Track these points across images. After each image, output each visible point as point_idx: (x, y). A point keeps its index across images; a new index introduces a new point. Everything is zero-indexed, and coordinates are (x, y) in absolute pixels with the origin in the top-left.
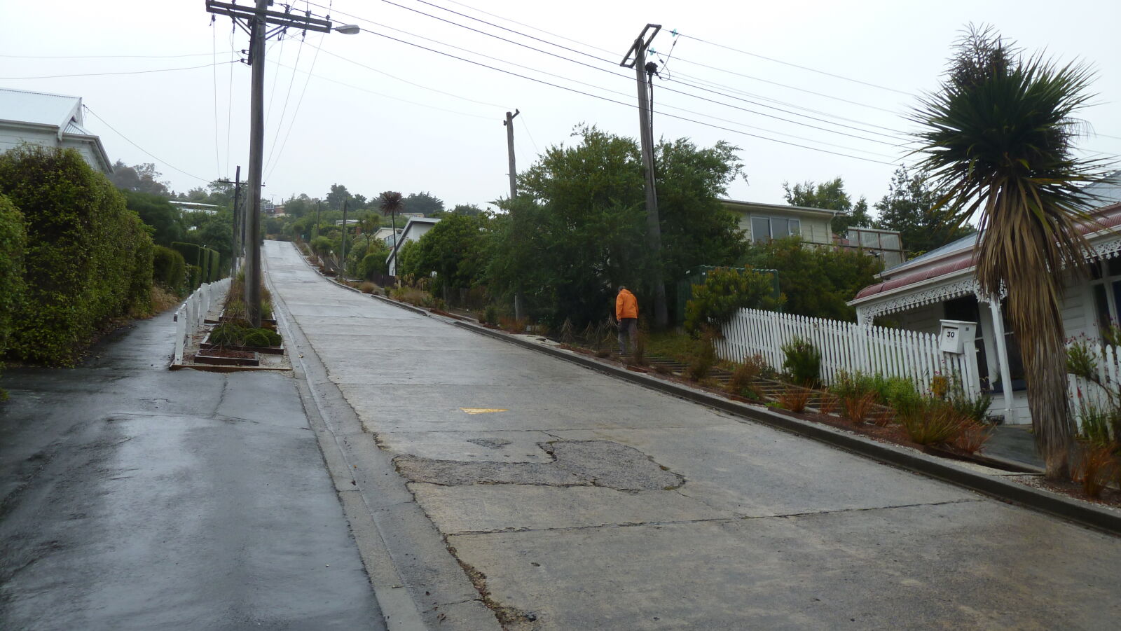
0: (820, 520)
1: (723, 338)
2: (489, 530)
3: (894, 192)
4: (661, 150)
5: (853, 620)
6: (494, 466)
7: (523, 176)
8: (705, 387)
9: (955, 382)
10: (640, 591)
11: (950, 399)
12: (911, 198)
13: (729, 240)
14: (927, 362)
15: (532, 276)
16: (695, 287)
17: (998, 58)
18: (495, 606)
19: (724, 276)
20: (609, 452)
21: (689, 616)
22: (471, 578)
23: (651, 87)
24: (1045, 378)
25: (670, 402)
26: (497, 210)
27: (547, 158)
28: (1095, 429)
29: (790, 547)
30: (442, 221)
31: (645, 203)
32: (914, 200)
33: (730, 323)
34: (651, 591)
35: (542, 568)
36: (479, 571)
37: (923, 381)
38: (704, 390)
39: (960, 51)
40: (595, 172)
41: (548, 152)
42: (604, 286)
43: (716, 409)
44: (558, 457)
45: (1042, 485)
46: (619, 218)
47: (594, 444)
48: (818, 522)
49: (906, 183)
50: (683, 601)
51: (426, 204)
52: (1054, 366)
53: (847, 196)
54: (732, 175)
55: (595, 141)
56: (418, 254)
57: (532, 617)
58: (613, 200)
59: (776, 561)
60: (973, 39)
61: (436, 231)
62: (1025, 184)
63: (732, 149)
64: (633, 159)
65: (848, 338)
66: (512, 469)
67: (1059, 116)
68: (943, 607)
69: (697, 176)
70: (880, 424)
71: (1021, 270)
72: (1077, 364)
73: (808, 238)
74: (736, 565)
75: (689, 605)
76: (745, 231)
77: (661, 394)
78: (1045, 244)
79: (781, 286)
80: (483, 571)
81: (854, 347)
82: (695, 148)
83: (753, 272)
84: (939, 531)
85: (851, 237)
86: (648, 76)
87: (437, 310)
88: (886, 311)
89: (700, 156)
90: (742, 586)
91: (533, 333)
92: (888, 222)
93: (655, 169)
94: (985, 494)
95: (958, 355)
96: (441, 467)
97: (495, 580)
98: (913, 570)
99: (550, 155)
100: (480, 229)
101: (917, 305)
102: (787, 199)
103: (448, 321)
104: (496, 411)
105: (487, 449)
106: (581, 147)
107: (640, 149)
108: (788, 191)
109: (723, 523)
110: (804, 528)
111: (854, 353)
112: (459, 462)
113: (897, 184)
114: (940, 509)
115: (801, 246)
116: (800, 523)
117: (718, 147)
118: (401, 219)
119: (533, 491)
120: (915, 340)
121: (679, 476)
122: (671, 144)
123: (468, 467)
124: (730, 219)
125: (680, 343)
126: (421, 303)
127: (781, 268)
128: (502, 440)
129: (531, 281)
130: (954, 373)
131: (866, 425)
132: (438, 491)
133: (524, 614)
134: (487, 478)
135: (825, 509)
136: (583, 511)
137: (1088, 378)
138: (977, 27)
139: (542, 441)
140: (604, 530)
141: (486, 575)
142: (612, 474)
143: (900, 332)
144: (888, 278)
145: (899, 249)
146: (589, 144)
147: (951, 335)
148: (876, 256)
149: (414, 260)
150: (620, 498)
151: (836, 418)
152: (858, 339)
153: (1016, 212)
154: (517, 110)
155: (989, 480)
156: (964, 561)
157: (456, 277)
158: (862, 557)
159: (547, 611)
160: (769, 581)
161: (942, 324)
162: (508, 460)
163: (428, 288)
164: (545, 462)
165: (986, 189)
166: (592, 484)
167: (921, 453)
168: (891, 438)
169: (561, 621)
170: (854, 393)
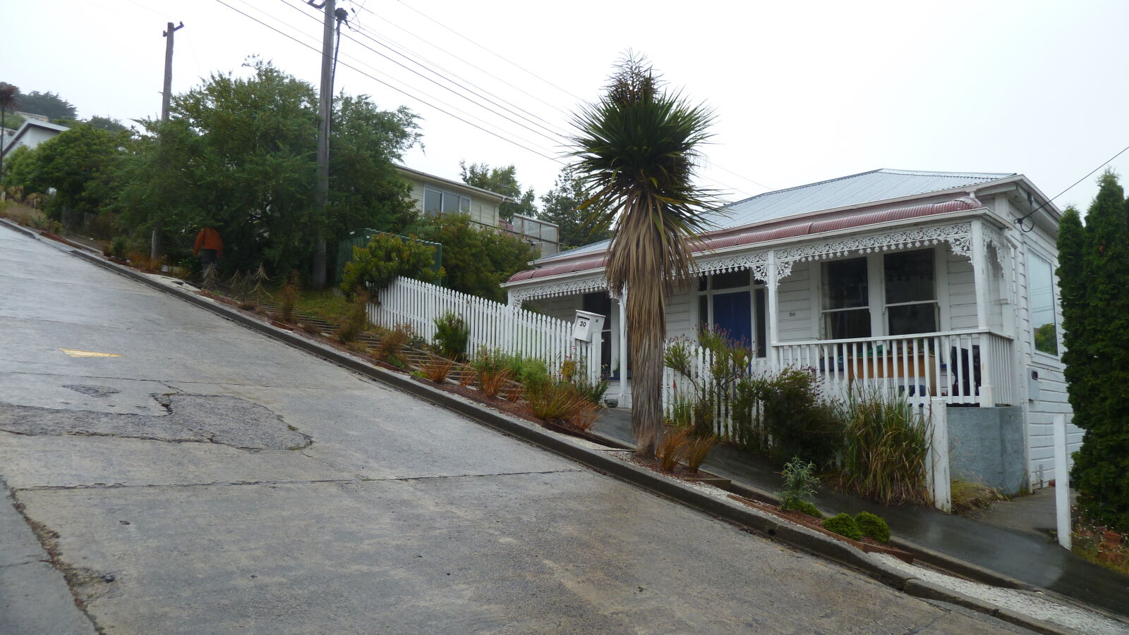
0: (438, 484)
1: (379, 304)
2: (71, 486)
3: (559, 188)
4: (340, 103)
5: (449, 574)
6: (93, 416)
7: (179, 98)
8: (352, 350)
9: (581, 366)
10: (242, 549)
11: (575, 382)
12: (573, 196)
13: (397, 207)
14: (561, 347)
15: (175, 212)
16: (356, 248)
17: (647, 86)
18: (66, 567)
19: (387, 242)
20: (234, 409)
21: (289, 574)
22: (40, 537)
23: (338, 34)
24: (646, 369)
25: (312, 363)
26: (142, 130)
27: (211, 84)
28: (682, 416)
29: (403, 508)
30: (70, 131)
31: (316, 154)
32: (575, 198)
33: (387, 290)
34: (254, 549)
35: (132, 528)
36: (52, 529)
37: (555, 363)
38: (351, 353)
39: (619, 72)
40: (265, 111)
41: (213, 78)
42: (261, 235)
43: (359, 374)
44: (174, 411)
45: (632, 459)
46: (285, 164)
47: (220, 399)
48: (435, 485)
49: (570, 182)
50: (287, 558)
51: (53, 107)
52: (655, 359)
53: (518, 184)
54: (410, 142)
55: (269, 77)
56: (32, 164)
57: (109, 578)
58: (281, 145)
59: (388, 520)
60: (630, 63)
61: (60, 141)
62: (653, 199)
63: (413, 116)
64: (308, 105)
65: (496, 317)
66: (115, 421)
67: (688, 146)
68: (530, 561)
69: (374, 137)
70: (511, 400)
71: (641, 273)
72: (676, 360)
73: (475, 218)
74: (347, 524)
75: (292, 563)
76: (415, 201)
77: (305, 354)
78: (661, 254)
79: (444, 260)
80: (57, 530)
81: (500, 326)
82: (376, 107)
83: (417, 242)
84: (541, 496)
85: (516, 224)
86: (336, 23)
87: (50, 232)
88: (534, 297)
89: (378, 116)
90: (350, 545)
91: (169, 274)
92: (550, 214)
93: (332, 121)
94: (586, 466)
95: (587, 343)
96: (22, 414)
97: (71, 539)
98: (512, 530)
99: (215, 81)
100: (120, 149)
101: (561, 295)
102: (462, 177)
103: (63, 248)
104: (107, 355)
105: (87, 397)
106: (252, 80)
107: (318, 97)
108: (464, 169)
109: (343, 484)
110: (422, 491)
111: (500, 332)
112: (48, 410)
113: (563, 181)
114: (547, 477)
115: (468, 224)
116: (418, 486)
117: (400, 111)
118: (16, 118)
119: (138, 445)
120: (553, 325)
121: (307, 437)
122: (351, 98)
123: (59, 415)
124: (402, 186)
125: (333, 306)
126: (30, 222)
127: (446, 243)
128: (109, 388)
129: (174, 217)
130: (581, 359)
131: (498, 399)
132: (13, 440)
133: (101, 575)
134: (82, 428)
135: (445, 475)
136: (192, 468)
137: (683, 373)
138: (635, 54)
139: (158, 392)
140: (213, 488)
141: (59, 534)
142: (234, 431)
143: (542, 317)
144: (539, 266)
145: (556, 241)
146: (262, 79)
147: (583, 324)
148: (532, 245)
149: (27, 170)
150: (238, 456)
151: (473, 391)
152: (504, 319)
153: (644, 223)
154: (181, 23)
155: (591, 454)
156: (556, 522)
157: (82, 199)
158: (469, 518)
159: (129, 571)
160: (378, 539)
161: (578, 314)
162: (112, 410)
163: (42, 206)
164: (157, 415)
165: (624, 198)
166: (209, 441)
167: (541, 428)
168: (517, 413)
169: (145, 581)
170: (491, 368)
